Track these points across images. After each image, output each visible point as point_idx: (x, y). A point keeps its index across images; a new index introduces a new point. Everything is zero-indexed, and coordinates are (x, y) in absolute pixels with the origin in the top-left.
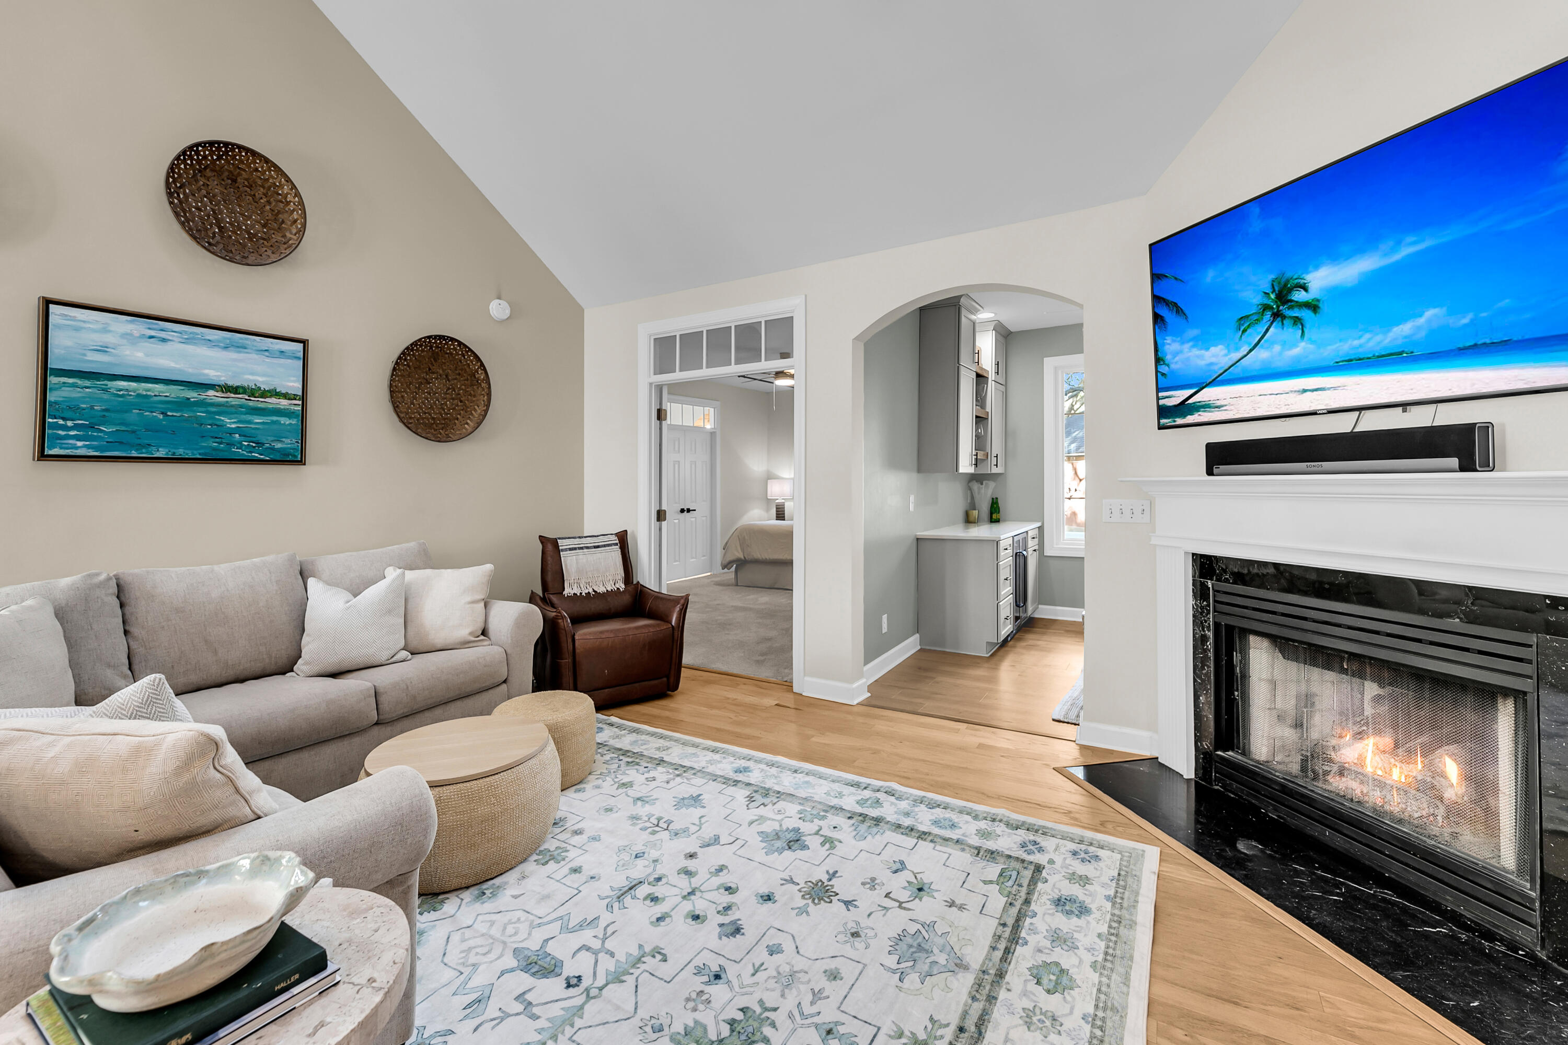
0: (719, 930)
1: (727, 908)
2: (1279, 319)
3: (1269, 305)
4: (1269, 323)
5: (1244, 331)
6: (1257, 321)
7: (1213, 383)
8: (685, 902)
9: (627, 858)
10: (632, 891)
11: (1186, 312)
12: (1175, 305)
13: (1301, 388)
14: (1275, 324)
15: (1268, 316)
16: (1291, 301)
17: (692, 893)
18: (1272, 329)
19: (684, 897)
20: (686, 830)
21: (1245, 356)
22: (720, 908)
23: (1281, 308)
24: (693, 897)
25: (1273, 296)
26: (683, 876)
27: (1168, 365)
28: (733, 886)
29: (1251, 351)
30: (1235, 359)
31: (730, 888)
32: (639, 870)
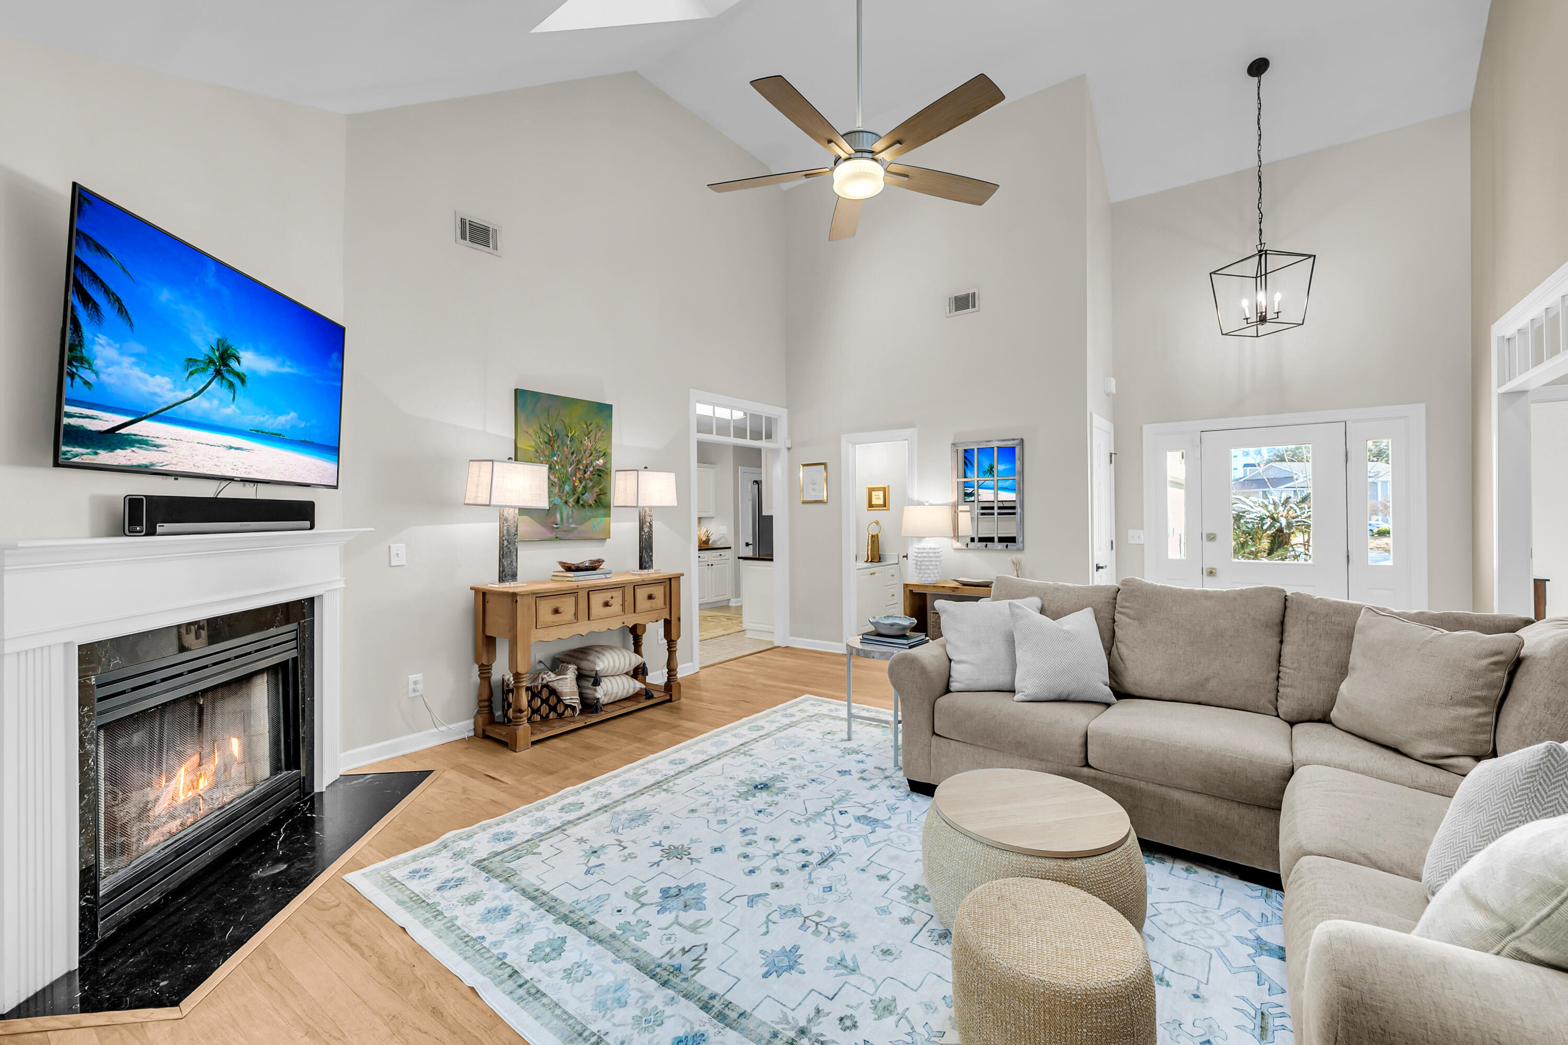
0: (757, 832)
1: (749, 844)
2: (220, 377)
3: (213, 360)
4: (212, 376)
5: (191, 374)
6: (203, 370)
7: (154, 416)
8: (781, 849)
9: (838, 886)
10: (825, 858)
11: (133, 319)
12: (118, 300)
13: (228, 444)
14: (216, 380)
15: (211, 369)
16: (230, 366)
17: (776, 855)
18: (213, 383)
19: (782, 852)
20: (784, 915)
21: (190, 399)
22: (754, 845)
23: (222, 368)
24: (775, 852)
25: (217, 354)
26: (784, 869)
27: (96, 373)
28: (742, 859)
29: (195, 396)
30: (180, 399)
31: (744, 857)
32: (823, 876)
